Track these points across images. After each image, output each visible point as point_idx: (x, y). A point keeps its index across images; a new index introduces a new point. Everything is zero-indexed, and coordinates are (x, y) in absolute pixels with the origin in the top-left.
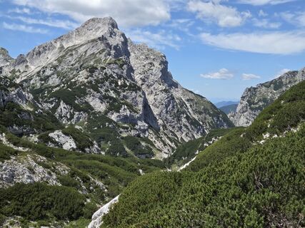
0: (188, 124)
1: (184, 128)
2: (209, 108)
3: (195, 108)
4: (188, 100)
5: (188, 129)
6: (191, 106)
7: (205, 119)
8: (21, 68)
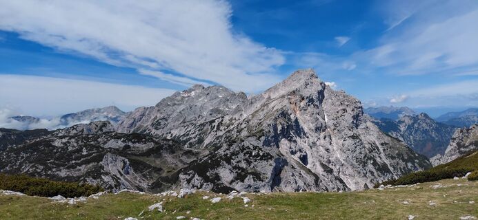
0: (374, 171)
1: (369, 174)
2: (404, 153)
3: (388, 152)
4: (382, 144)
5: (374, 175)
6: (384, 150)
7: (398, 164)
8: (237, 116)
